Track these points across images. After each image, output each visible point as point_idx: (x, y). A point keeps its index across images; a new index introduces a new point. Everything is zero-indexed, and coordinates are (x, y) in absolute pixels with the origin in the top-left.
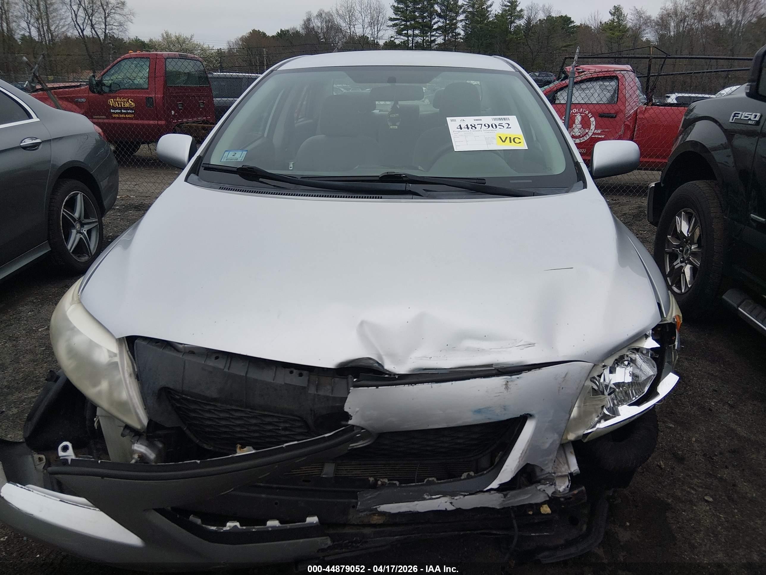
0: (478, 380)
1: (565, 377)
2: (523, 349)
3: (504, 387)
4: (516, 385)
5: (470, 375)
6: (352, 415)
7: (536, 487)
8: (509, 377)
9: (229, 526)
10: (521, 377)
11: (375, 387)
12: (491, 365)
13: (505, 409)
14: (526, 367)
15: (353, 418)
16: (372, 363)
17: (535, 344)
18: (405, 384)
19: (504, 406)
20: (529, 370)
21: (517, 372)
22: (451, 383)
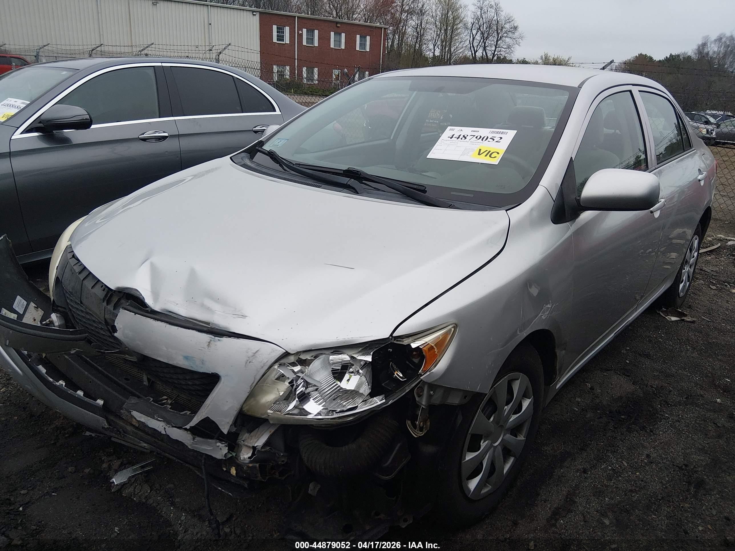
0: (194, 332)
1: (255, 353)
2: (235, 318)
3: (208, 343)
4: (216, 345)
5: (191, 326)
6: (118, 330)
7: (216, 443)
8: (213, 337)
9: (60, 383)
10: (221, 340)
11: (134, 314)
12: (208, 324)
13: (203, 364)
14: (229, 333)
15: (118, 332)
16: (139, 295)
17: (247, 316)
18: (151, 318)
19: (203, 360)
20: (230, 337)
21: (220, 335)
22: (177, 328)
